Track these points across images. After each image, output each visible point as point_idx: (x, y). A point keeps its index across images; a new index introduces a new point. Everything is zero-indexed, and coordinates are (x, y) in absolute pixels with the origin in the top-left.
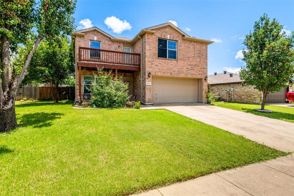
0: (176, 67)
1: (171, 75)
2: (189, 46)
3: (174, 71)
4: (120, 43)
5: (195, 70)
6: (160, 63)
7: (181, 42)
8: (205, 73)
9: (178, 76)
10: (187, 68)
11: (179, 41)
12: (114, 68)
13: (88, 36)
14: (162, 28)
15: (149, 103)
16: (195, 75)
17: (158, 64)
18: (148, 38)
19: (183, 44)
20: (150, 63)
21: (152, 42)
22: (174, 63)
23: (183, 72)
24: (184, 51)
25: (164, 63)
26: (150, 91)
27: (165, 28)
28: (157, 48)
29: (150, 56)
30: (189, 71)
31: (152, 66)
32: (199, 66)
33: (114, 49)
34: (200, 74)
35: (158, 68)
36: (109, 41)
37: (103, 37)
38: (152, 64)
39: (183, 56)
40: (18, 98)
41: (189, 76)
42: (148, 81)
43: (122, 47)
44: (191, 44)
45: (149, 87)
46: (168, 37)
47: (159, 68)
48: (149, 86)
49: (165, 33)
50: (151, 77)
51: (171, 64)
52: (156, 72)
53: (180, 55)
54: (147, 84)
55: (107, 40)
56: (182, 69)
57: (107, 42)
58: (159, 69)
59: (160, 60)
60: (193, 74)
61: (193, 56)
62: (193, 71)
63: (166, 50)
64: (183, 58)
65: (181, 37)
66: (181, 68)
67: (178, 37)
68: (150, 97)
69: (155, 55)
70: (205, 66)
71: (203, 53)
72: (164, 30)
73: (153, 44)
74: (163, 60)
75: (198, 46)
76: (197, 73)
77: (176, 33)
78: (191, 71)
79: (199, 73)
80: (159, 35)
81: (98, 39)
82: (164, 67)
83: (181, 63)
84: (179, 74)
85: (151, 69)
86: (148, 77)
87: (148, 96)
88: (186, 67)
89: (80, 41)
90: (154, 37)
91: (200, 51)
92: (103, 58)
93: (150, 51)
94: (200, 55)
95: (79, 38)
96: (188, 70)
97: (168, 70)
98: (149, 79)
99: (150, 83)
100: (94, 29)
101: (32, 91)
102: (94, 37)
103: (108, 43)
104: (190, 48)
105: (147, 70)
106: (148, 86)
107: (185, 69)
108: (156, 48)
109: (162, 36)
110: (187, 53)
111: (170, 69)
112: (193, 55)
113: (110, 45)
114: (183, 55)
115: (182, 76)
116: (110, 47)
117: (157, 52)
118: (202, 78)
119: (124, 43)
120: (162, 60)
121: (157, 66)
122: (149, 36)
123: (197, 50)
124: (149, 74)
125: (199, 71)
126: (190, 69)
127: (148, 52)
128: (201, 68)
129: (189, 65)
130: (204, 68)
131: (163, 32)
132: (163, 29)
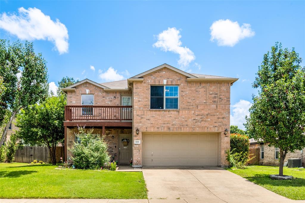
0: (176, 119)
1: (169, 130)
2: (198, 90)
3: (173, 125)
4: (116, 93)
5: (208, 121)
6: (153, 117)
7: (184, 86)
8: (226, 125)
9: (179, 131)
10: (194, 120)
11: (182, 84)
12: (101, 125)
13: (80, 90)
14: (155, 72)
15: (137, 165)
16: (208, 129)
17: (150, 118)
18: (137, 87)
19: (188, 89)
20: (140, 117)
21: (142, 91)
22: (173, 114)
23: (187, 125)
24: (189, 97)
25: (159, 115)
26: (139, 151)
27: (159, 71)
28: (150, 98)
29: (139, 108)
30: (198, 124)
31: (141, 121)
32: (214, 115)
33: (109, 101)
34: (216, 127)
35: (149, 122)
36: (103, 92)
37: (96, 88)
38: (142, 118)
39: (189, 104)
40: (30, 161)
41: (197, 130)
42: (136, 139)
43: (118, 97)
44: (200, 86)
45: (138, 146)
46: (165, 82)
47: (151, 122)
48: (138, 144)
49: (160, 78)
50: (140, 135)
51: (169, 116)
52: (147, 128)
53: (183, 103)
54: (135, 143)
55: (100, 91)
56: (186, 121)
57: (100, 93)
58: (152, 124)
59: (154, 112)
60: (203, 128)
61: (205, 103)
62: (205, 122)
63: (163, 98)
64: (188, 107)
65: (183, 79)
66: (184, 120)
67: (179, 80)
68: (139, 159)
69: (145, 107)
70: (225, 115)
71: (221, 97)
72: (159, 74)
73: (143, 94)
74: (158, 112)
75: (213, 88)
76: (211, 125)
77: (176, 76)
78: (200, 123)
79: (215, 125)
80: (151, 81)
81: (91, 91)
82: (158, 121)
83: (184, 114)
84: (181, 129)
85: (140, 125)
86: (136, 135)
87: (137, 156)
88: (192, 118)
89: (71, 97)
90: (145, 85)
91: (216, 94)
92: (96, 113)
93: (140, 102)
94: (216, 100)
95: (70, 94)
96: (196, 122)
97: (164, 124)
98: (138, 136)
99: (140, 141)
100: (85, 81)
101: (42, 152)
102: (85, 91)
103: (101, 95)
104: (199, 91)
105: (136, 126)
106: (136, 144)
107: (190, 122)
108: (147, 98)
109: (156, 82)
110: (194, 99)
111: (168, 122)
112: (205, 101)
113: (104, 97)
114: (188, 102)
115: (187, 130)
116: (104, 100)
117: (149, 103)
118: (219, 131)
119: (121, 93)
120: (156, 112)
121: (149, 120)
122: (139, 85)
123: (211, 93)
124: (137, 130)
125: (215, 122)
126: (198, 121)
127: (137, 104)
128: (219, 118)
129: (198, 115)
130: (223, 118)
131: (158, 77)
132: (157, 74)
